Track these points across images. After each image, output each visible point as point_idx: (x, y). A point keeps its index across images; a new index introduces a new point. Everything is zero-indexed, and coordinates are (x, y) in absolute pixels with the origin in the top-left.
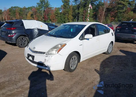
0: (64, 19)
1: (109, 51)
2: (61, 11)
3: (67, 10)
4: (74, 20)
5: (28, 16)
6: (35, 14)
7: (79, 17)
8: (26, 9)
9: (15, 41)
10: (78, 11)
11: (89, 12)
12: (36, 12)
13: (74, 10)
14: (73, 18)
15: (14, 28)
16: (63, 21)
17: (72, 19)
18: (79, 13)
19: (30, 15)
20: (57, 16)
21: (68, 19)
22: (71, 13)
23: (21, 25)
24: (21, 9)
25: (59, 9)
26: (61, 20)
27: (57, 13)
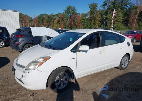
0: (91, 25)
1: (123, 66)
2: (88, 17)
3: (94, 15)
4: (101, 26)
5: (55, 23)
6: (61, 21)
7: (108, 22)
8: (54, 16)
9: (21, 49)
10: (106, 17)
11: (113, 18)
12: (63, 18)
13: (101, 15)
14: (101, 24)
15: (21, 36)
16: (89, 28)
17: (99, 25)
18: (107, 19)
19: (57, 22)
20: (83, 22)
21: (95, 25)
22: (98, 19)
23: (28, 33)
24: (49, 16)
25: (85, 15)
26: (87, 26)
27: (83, 19)
